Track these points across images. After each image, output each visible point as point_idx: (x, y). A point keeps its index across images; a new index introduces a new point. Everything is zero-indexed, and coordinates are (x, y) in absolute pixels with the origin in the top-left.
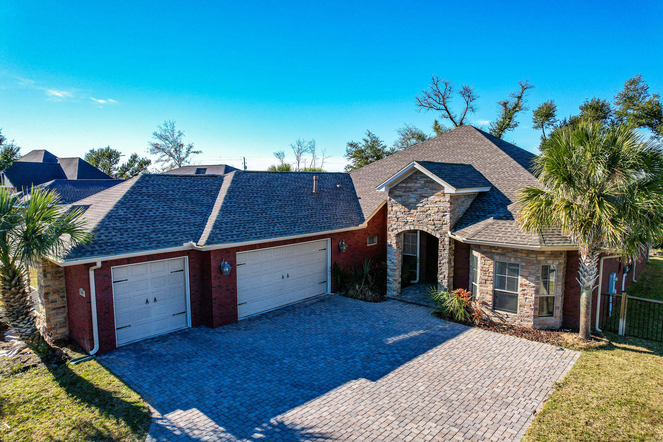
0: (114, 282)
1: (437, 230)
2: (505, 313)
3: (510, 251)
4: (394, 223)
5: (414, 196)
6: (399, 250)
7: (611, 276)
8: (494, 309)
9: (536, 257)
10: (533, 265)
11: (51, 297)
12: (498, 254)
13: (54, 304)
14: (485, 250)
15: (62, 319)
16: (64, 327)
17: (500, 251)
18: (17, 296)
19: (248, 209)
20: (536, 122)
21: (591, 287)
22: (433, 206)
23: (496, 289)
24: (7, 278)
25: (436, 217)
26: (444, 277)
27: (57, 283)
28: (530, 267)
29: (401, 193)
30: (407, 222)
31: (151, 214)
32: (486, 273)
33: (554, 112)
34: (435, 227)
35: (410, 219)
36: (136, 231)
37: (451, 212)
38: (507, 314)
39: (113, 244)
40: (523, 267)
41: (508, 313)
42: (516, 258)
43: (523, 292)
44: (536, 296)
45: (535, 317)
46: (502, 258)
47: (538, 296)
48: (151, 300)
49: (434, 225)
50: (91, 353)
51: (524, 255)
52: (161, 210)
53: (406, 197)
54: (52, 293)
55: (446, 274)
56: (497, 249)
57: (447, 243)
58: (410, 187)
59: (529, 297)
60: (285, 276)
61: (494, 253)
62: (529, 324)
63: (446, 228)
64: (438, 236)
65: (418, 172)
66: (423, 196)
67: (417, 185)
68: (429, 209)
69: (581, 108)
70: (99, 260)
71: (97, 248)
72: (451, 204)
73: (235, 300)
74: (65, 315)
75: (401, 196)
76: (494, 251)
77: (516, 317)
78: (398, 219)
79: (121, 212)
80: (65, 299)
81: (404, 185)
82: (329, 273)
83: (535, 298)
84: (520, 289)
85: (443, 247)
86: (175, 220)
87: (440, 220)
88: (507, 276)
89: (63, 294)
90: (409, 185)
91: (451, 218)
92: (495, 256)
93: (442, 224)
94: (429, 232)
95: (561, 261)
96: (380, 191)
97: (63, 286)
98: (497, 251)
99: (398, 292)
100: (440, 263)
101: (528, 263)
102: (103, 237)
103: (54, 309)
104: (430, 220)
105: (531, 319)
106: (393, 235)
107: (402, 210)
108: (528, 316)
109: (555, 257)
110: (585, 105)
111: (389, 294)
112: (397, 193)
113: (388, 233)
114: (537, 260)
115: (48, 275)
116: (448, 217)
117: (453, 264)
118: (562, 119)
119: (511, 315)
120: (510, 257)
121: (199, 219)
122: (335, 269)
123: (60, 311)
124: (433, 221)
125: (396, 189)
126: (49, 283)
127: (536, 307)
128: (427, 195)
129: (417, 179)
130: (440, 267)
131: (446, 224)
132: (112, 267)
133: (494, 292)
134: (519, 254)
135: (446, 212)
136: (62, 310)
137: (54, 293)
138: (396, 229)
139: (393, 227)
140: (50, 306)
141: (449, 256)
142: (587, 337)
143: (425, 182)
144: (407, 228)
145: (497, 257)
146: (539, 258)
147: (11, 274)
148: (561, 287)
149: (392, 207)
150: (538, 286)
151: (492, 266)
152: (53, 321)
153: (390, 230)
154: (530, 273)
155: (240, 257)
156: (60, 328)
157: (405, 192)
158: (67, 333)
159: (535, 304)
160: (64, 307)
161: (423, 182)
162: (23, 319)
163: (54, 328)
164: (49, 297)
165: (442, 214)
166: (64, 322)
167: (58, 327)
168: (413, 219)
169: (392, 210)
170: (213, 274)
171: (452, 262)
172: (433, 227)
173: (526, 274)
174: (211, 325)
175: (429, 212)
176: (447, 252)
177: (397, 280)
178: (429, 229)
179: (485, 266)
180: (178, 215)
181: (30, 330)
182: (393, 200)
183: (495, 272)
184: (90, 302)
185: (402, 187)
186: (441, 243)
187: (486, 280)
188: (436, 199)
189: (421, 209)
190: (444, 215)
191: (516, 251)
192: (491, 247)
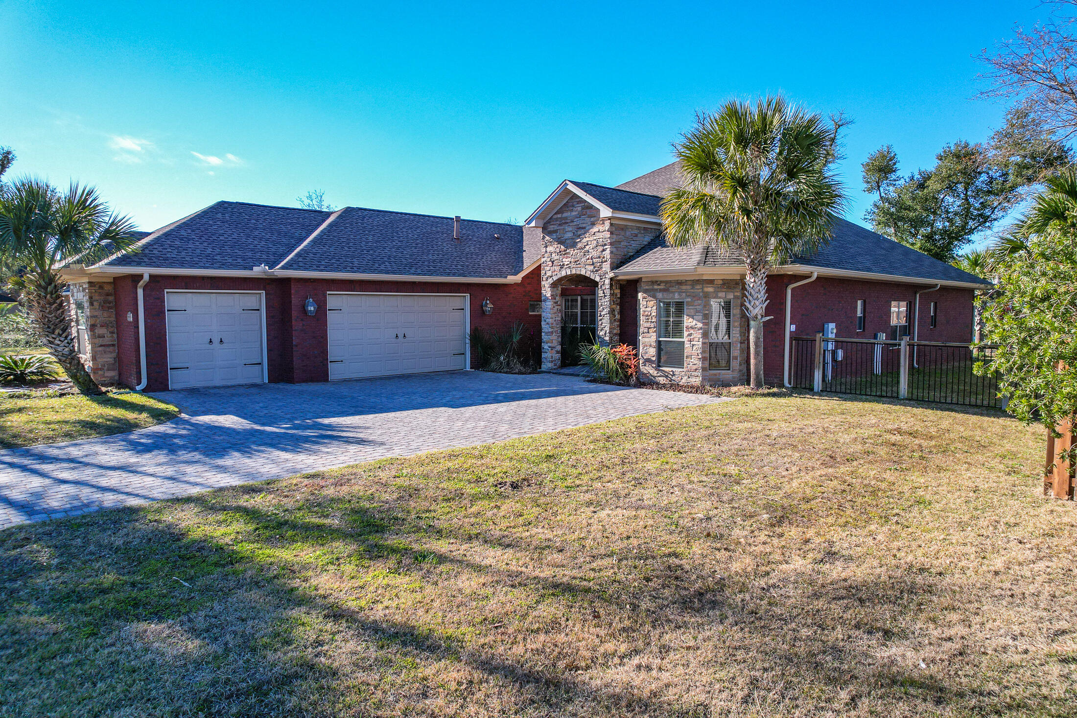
0: (168, 311)
1: (597, 271)
2: (670, 369)
3: (674, 284)
4: (548, 268)
5: (570, 229)
6: (557, 307)
7: (826, 326)
8: (659, 366)
9: (702, 289)
10: (699, 299)
11: (100, 331)
12: (661, 290)
13: (101, 339)
14: (647, 287)
15: (111, 360)
16: (113, 370)
17: (662, 287)
18: (53, 306)
19: (351, 244)
20: (868, 182)
21: (759, 317)
22: (591, 239)
23: (661, 339)
24: (43, 284)
25: (594, 253)
26: (605, 334)
27: (105, 315)
28: (696, 303)
29: (556, 227)
30: (563, 265)
31: (222, 238)
32: (648, 319)
33: (895, 164)
34: (595, 267)
35: (566, 261)
36: (198, 251)
37: (611, 244)
38: (672, 371)
39: (166, 259)
40: (688, 304)
41: (674, 369)
42: (680, 293)
43: (689, 337)
44: (704, 341)
45: (704, 369)
46: (665, 295)
47: (707, 341)
48: (216, 340)
49: (593, 264)
50: (138, 388)
51: (689, 287)
52: (235, 236)
53: (562, 231)
54: (99, 325)
55: (607, 329)
56: (659, 285)
57: (608, 287)
58: (566, 218)
59: (696, 343)
60: (401, 336)
61: (657, 289)
62: (696, 381)
63: (606, 267)
64: (597, 279)
65: (575, 196)
66: (580, 228)
67: (574, 213)
68: (587, 245)
69: (940, 158)
70: (147, 272)
71: (146, 260)
72: (612, 233)
73: (325, 352)
74: (114, 355)
75: (555, 232)
76: (656, 287)
77: (683, 373)
78: (553, 262)
79: (183, 233)
80: (115, 336)
81: (559, 216)
82: (468, 341)
83: (703, 343)
84: (686, 334)
85: (604, 293)
86: (251, 247)
87: (599, 257)
88: (671, 319)
89: (112, 329)
90: (565, 215)
91: (611, 252)
92: (658, 294)
93: (602, 262)
94: (587, 275)
95: (736, 294)
96: (530, 226)
97: (113, 319)
98: (659, 287)
99: (555, 365)
100: (600, 316)
101: (694, 297)
102: (155, 252)
103: (101, 346)
104: (588, 259)
105: (699, 373)
106: (547, 286)
107: (558, 250)
108: (696, 369)
109: (729, 288)
110: (945, 152)
111: (546, 366)
112: (551, 228)
113: (543, 283)
114: (703, 292)
115: (95, 303)
116: (608, 251)
117: (618, 317)
118: (907, 175)
119: (677, 370)
120: (673, 292)
121: (281, 250)
122: (476, 337)
123: (108, 349)
124: (592, 259)
125: (549, 222)
126: (96, 314)
127: (704, 355)
128: (584, 225)
129: (573, 206)
130: (601, 320)
131: (606, 261)
132: (166, 290)
133: (659, 343)
134: (684, 287)
135: (605, 245)
136: (111, 348)
137: (102, 326)
138: (551, 277)
139: (548, 274)
140: (97, 341)
141: (610, 304)
142: (759, 385)
143: (583, 209)
144: (563, 273)
145: (660, 295)
146: (706, 290)
147: (47, 280)
148: (738, 329)
149: (546, 247)
150: (706, 327)
151: (655, 308)
152: (100, 361)
153: (544, 279)
154: (697, 311)
155: (334, 300)
156: (108, 370)
157: (560, 225)
158: (117, 378)
159: (703, 352)
160: (113, 345)
161: (579, 209)
162: (60, 335)
163: (101, 369)
164: (96, 331)
165: (601, 249)
166: (113, 364)
167: (105, 368)
168: (569, 259)
169: (546, 252)
170: (294, 314)
171: (616, 313)
172: (592, 267)
173: (692, 312)
174: (290, 380)
175: (587, 247)
176: (607, 299)
177: (554, 347)
178: (586, 271)
179: (647, 309)
180: (256, 242)
181: (67, 349)
182: (547, 238)
183: (659, 315)
184: (138, 327)
185: (557, 219)
186: (601, 287)
187: (649, 328)
188: (595, 229)
189: (579, 245)
190: (604, 250)
191: (680, 283)
192: (654, 283)
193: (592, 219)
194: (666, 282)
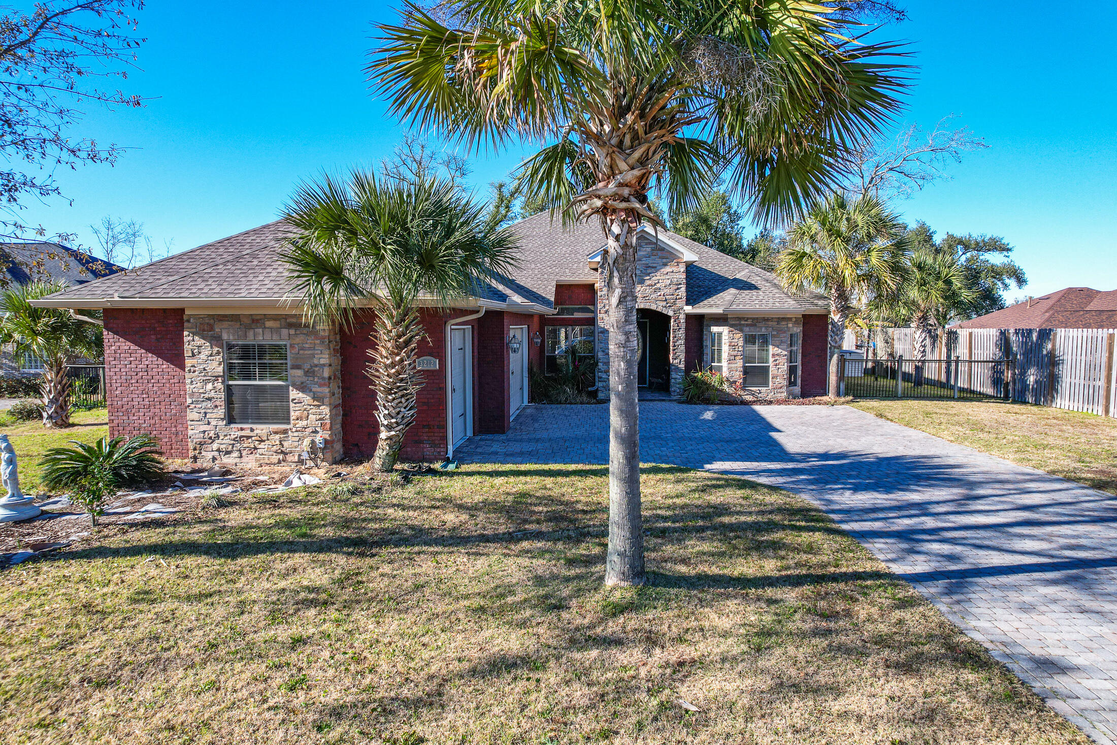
1: (670, 306)
2: (756, 388)
3: (761, 321)
4: (607, 302)
8: (745, 386)
9: (787, 325)
10: (783, 333)
12: (747, 325)
14: (732, 321)
17: (750, 322)
22: (663, 277)
25: (668, 291)
32: (734, 348)
37: (687, 283)
38: (758, 390)
40: (773, 336)
41: (760, 388)
42: (767, 328)
43: (774, 362)
44: (789, 365)
45: (789, 386)
46: (752, 329)
49: (665, 301)
50: (450, 457)
51: (774, 323)
55: (682, 357)
57: (682, 320)
59: (781, 366)
61: (743, 324)
62: (781, 396)
63: (681, 303)
64: (671, 313)
65: (642, 237)
66: (649, 267)
68: (658, 282)
72: (688, 275)
76: (743, 322)
77: (769, 391)
83: (789, 367)
84: (771, 360)
85: (677, 326)
87: (673, 295)
88: (757, 348)
91: (687, 291)
93: (676, 299)
94: (659, 310)
95: (801, 328)
98: (747, 322)
100: (673, 346)
101: (778, 331)
104: (660, 295)
105: (784, 390)
106: (606, 318)
108: (781, 387)
114: (787, 327)
116: (683, 289)
119: (763, 389)
120: (760, 328)
124: (664, 296)
127: (789, 375)
128: (654, 265)
129: (641, 246)
130: (673, 350)
131: (681, 298)
133: (744, 368)
134: (770, 323)
135: (681, 284)
141: (685, 335)
145: (746, 329)
148: (801, 355)
150: (792, 353)
151: (741, 339)
153: (602, 312)
154: (782, 341)
159: (789, 373)
165: (675, 287)
172: (665, 303)
173: (778, 343)
175: (658, 285)
176: (682, 331)
178: (657, 306)
179: (733, 340)
183: (744, 346)
186: (675, 320)
187: (734, 356)
188: (668, 269)
189: (648, 282)
190: (678, 289)
191: (766, 320)
192: (740, 319)
193: (664, 260)
194: (753, 319)
